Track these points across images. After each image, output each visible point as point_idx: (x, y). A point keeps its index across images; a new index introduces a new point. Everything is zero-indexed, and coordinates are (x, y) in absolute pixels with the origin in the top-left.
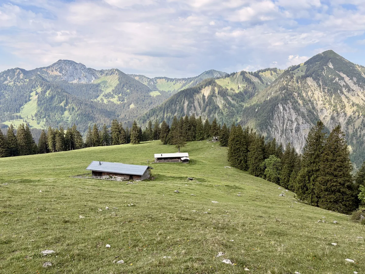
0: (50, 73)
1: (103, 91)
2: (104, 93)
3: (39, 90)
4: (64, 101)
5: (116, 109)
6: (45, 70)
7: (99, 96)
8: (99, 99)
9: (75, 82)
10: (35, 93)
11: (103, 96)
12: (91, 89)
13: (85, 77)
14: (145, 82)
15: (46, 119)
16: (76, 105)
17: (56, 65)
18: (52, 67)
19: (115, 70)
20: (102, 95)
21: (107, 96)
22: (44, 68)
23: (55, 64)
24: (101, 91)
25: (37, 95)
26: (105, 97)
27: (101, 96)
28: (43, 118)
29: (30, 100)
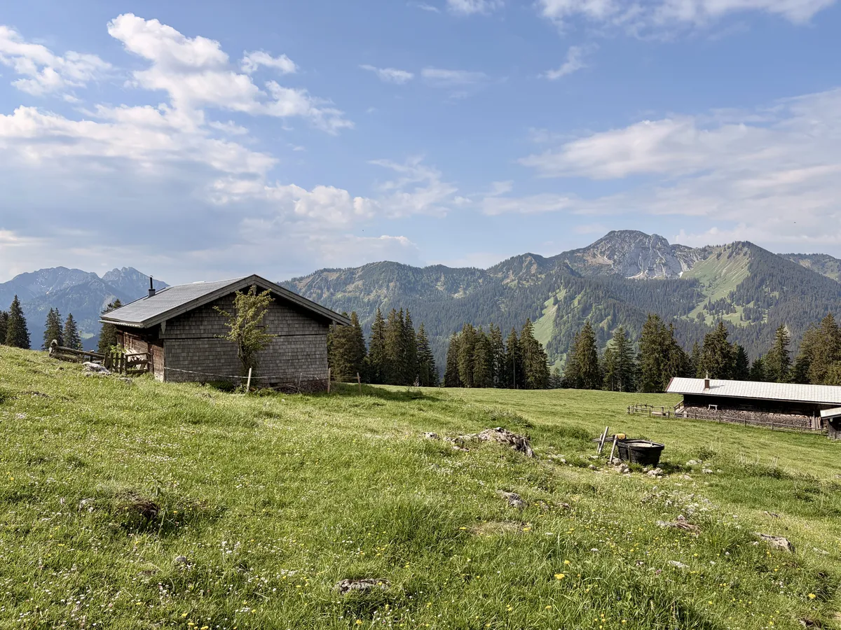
0: (590, 261)
1: (706, 297)
2: (706, 302)
3: (562, 294)
4: (609, 317)
5: (737, 338)
6: (578, 254)
7: (693, 308)
8: (693, 315)
9: (640, 276)
10: (553, 302)
11: (705, 307)
12: (675, 291)
13: (665, 265)
14: (832, 271)
15: (568, 355)
16: (635, 327)
17: (603, 243)
18: (594, 247)
19: (740, 246)
20: (702, 305)
21: (715, 308)
22: (578, 250)
23: (601, 240)
24: (700, 295)
25: (557, 306)
26: (711, 310)
27: (700, 308)
28: (562, 353)
29: (542, 315)
